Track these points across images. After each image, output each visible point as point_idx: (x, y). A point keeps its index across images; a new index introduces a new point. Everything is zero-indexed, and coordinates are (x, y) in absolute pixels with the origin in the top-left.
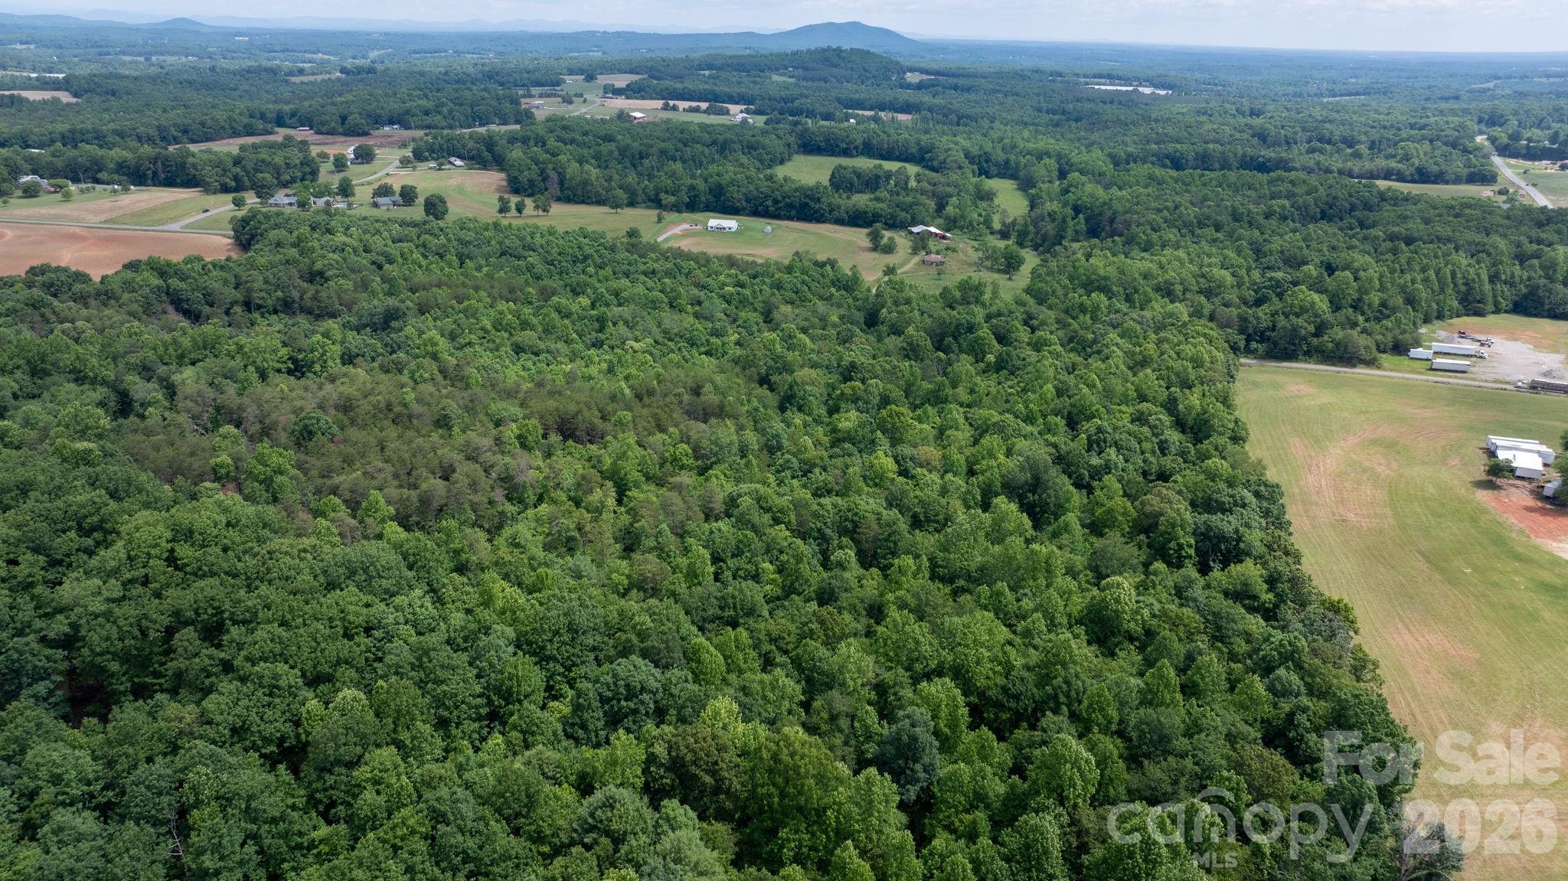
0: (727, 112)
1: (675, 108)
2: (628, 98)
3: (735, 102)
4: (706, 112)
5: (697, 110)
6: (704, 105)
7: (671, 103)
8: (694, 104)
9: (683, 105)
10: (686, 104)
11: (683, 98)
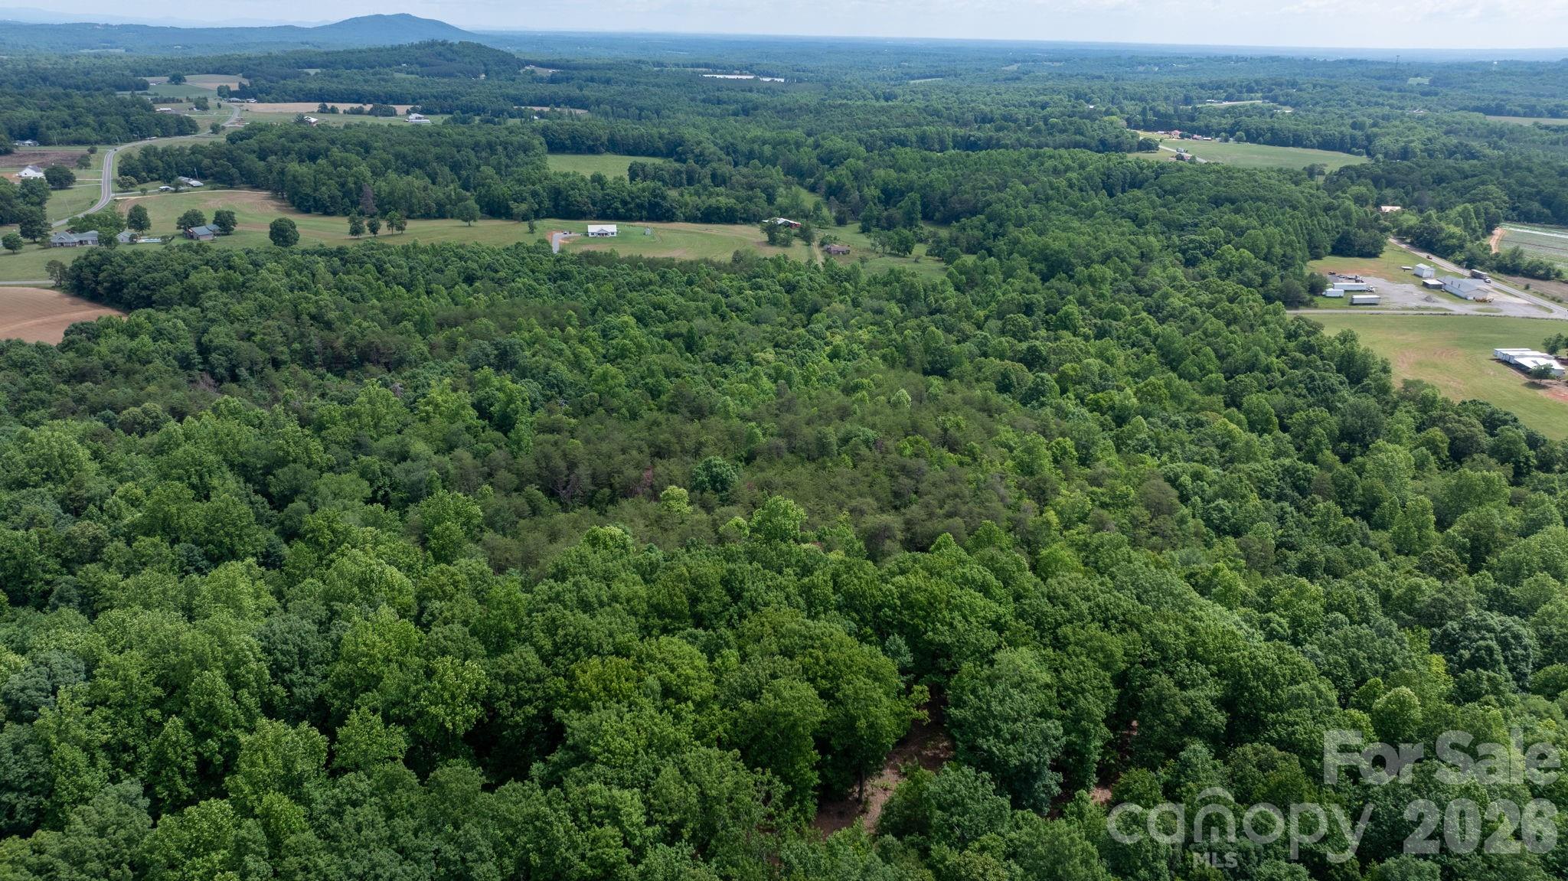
0: (394, 113)
1: (334, 111)
2: (260, 101)
3: (401, 101)
4: (370, 113)
5: (360, 112)
6: (368, 107)
7: (329, 105)
8: (356, 106)
9: (342, 107)
10: (347, 106)
11: (342, 101)
